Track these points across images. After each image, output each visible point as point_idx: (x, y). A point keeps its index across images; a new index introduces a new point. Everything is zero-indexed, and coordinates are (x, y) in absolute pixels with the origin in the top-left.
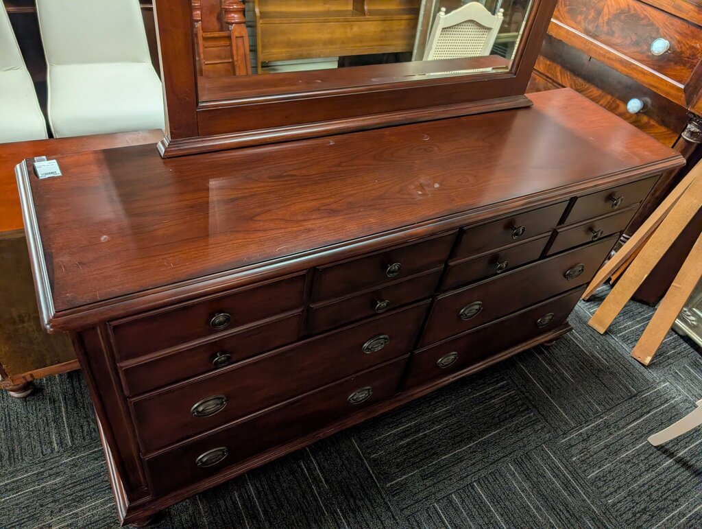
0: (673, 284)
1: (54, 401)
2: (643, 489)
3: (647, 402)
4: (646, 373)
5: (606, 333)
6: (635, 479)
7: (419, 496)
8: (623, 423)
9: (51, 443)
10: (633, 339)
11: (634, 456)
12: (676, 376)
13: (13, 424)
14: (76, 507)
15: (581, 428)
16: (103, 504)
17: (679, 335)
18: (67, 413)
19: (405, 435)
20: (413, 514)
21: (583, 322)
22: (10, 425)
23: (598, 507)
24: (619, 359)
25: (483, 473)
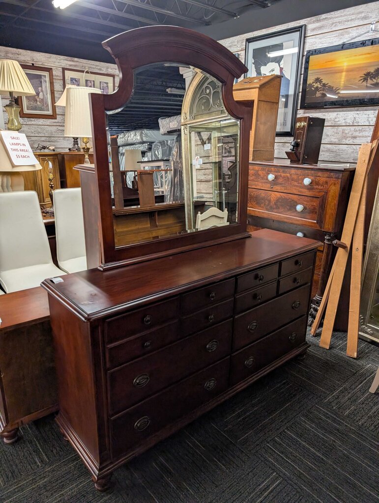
0: (350, 310)
1: (31, 442)
2: (375, 414)
3: (362, 375)
4: (358, 362)
5: (330, 348)
6: (369, 410)
7: (257, 442)
8: (353, 387)
9: (36, 463)
10: (344, 348)
11: (365, 400)
12: (373, 360)
13: (9, 458)
14: (61, 491)
15: (333, 393)
16: (77, 485)
17: (368, 342)
18: (41, 446)
19: (239, 416)
20: (257, 452)
21: (317, 346)
22: (8, 459)
23: (355, 427)
24: (342, 359)
25: (288, 425)
